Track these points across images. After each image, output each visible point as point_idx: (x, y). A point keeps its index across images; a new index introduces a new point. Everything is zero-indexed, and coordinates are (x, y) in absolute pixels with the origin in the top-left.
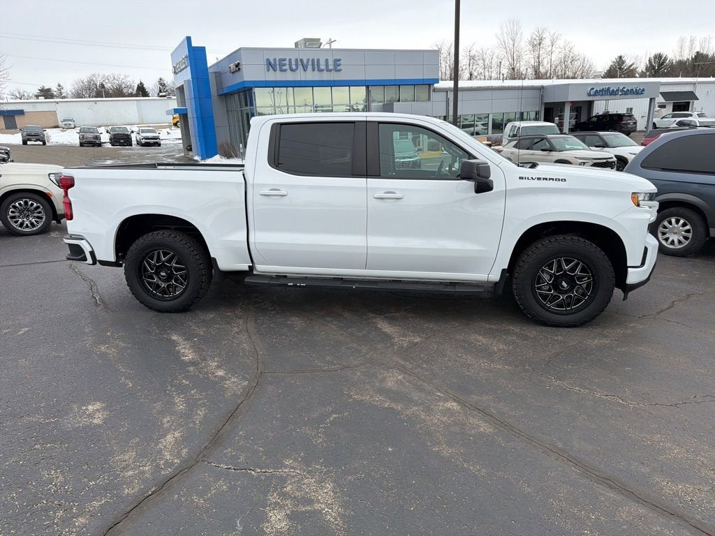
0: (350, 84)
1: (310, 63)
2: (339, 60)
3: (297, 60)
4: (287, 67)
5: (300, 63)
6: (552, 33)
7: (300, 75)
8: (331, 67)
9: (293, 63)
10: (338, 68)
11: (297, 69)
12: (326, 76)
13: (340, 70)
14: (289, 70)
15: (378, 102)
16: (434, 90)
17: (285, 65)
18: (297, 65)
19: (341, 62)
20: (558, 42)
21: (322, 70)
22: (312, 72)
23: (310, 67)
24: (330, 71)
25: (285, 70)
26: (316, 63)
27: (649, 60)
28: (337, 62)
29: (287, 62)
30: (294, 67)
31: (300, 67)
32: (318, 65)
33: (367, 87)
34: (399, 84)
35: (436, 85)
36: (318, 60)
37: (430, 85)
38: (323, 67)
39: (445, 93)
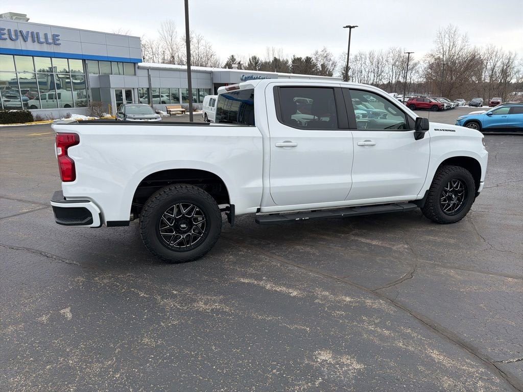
0: (68, 57)
1: (30, 35)
2: (58, 36)
3: (16, 31)
4: (6, 36)
5: (19, 34)
6: (197, 35)
7: (20, 45)
8: (50, 41)
9: (13, 33)
10: (58, 42)
11: (17, 39)
12: (45, 48)
13: (59, 44)
14: (8, 40)
15: (94, 74)
16: (139, 67)
17: (4, 34)
18: (16, 35)
19: (59, 37)
20: (202, 41)
21: (42, 43)
22: (32, 43)
23: (30, 39)
24: (50, 44)
25: (5, 39)
26: (35, 36)
27: (250, 60)
28: (55, 37)
29: (6, 32)
30: (14, 37)
31: (20, 38)
32: (37, 38)
33: (84, 61)
34: (110, 60)
35: (140, 64)
36: (38, 34)
37: (135, 63)
38: (42, 40)
39: (147, 71)
